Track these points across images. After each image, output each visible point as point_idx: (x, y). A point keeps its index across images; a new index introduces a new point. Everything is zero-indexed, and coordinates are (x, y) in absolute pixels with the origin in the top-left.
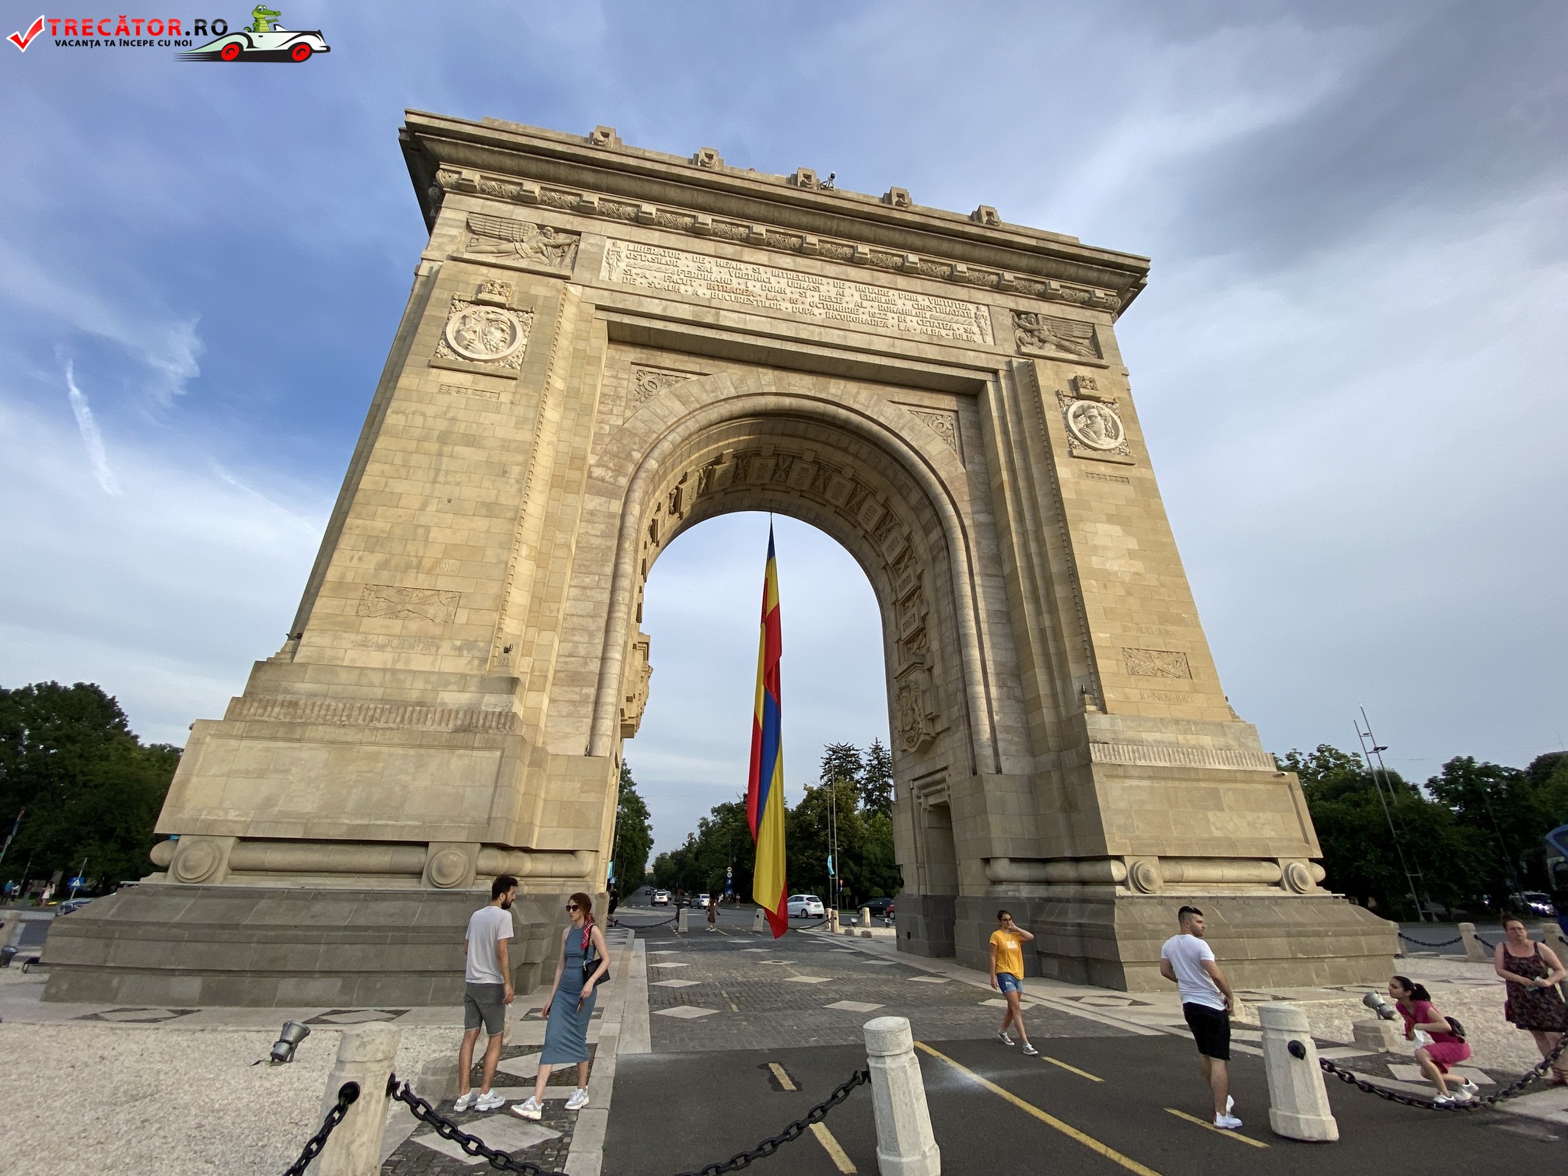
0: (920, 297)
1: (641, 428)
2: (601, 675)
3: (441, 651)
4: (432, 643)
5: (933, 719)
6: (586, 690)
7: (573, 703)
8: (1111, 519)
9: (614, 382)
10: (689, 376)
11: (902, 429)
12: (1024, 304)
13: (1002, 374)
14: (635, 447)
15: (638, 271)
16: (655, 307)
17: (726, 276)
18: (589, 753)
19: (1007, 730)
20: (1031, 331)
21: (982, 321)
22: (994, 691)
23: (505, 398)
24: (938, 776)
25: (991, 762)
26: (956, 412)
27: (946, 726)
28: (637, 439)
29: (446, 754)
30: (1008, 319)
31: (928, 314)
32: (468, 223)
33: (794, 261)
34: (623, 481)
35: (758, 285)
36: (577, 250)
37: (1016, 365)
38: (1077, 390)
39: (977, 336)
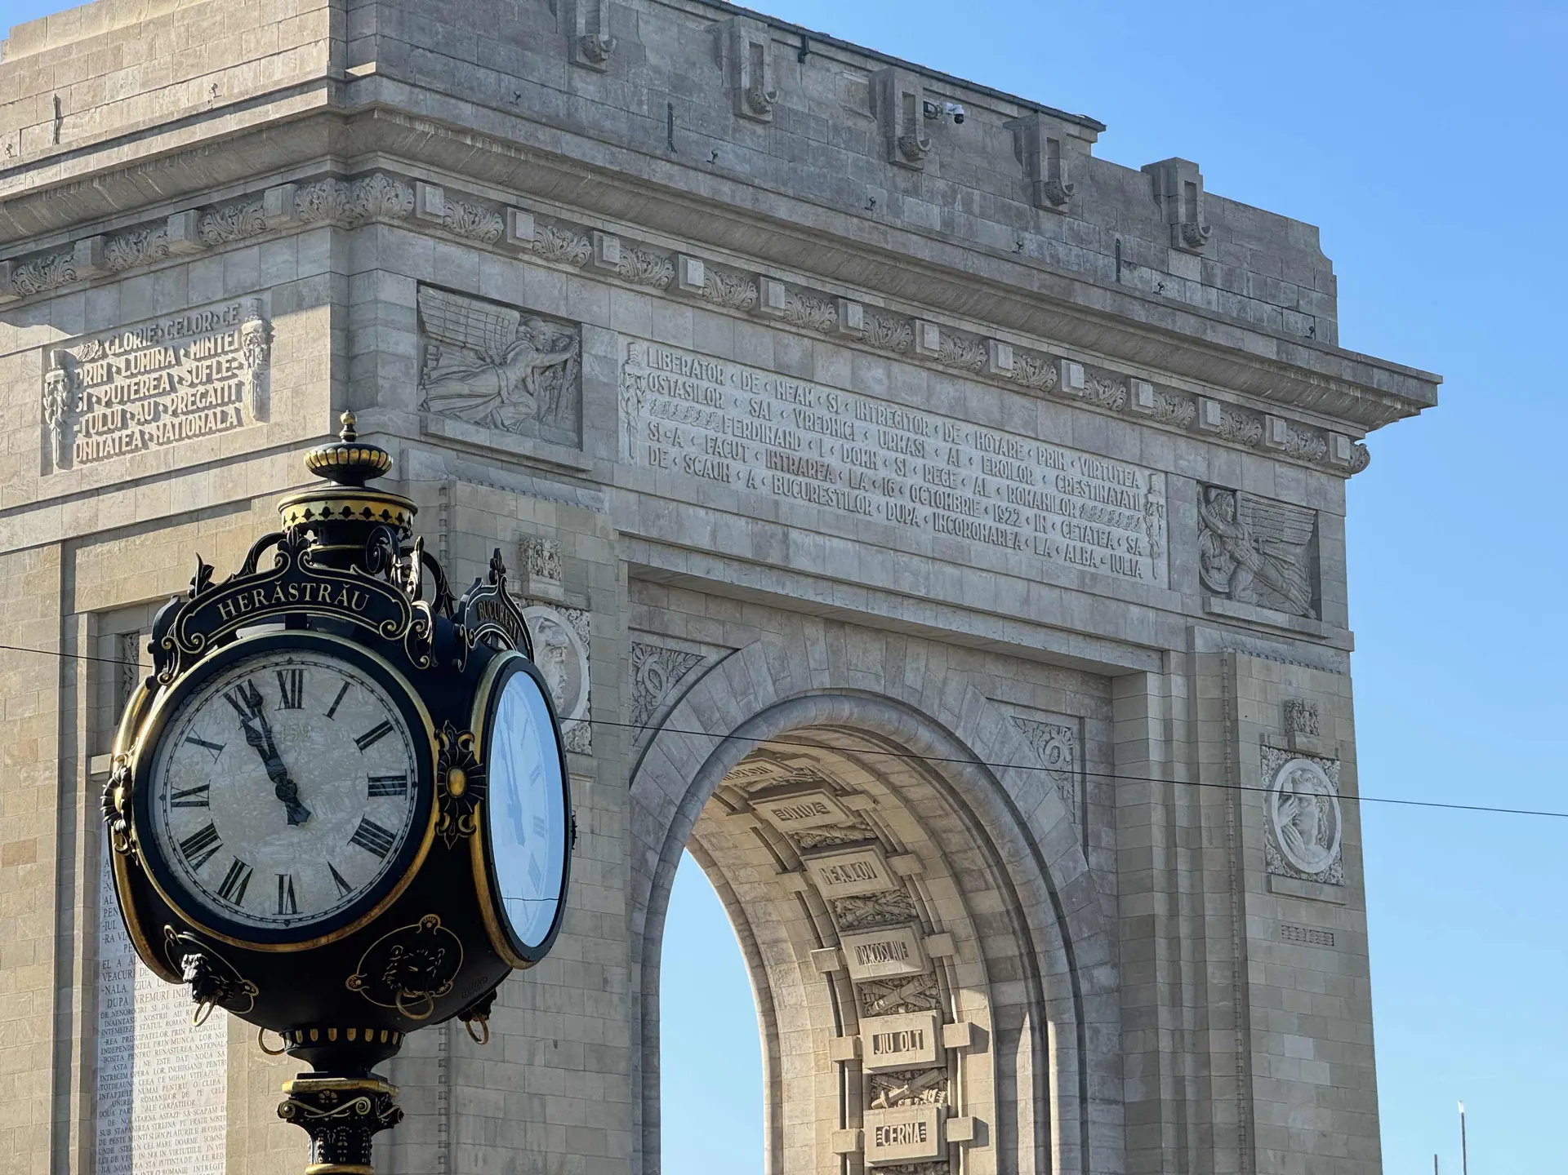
0: (1068, 456)
8: (1304, 1025)
10: (704, 651)
11: (1005, 770)
13: (1174, 659)
15: (667, 426)
16: (703, 532)
17: (789, 424)
21: (1155, 516)
26: (1081, 718)
31: (1078, 504)
32: (419, 312)
33: (890, 376)
35: (837, 445)
36: (578, 377)
37: (1200, 645)
38: (1289, 733)
39: (1145, 562)
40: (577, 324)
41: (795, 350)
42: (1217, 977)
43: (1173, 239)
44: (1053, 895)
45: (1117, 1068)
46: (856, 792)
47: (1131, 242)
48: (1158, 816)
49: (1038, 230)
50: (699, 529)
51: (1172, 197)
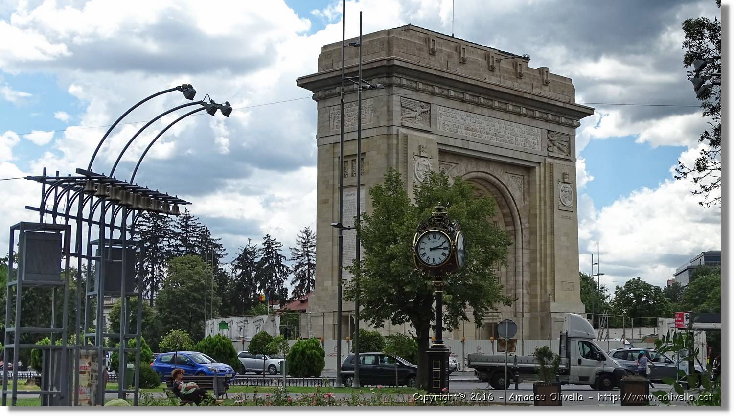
0: (522, 126)
8: (565, 235)
10: (452, 164)
11: (509, 186)
13: (542, 165)
17: (470, 122)
21: (538, 137)
22: (524, 291)
26: (524, 177)
30: (546, 136)
31: (524, 135)
32: (401, 102)
35: (478, 125)
36: (430, 113)
37: (546, 162)
38: (564, 178)
39: (536, 146)
40: (430, 103)
41: (470, 107)
42: (548, 225)
43: (543, 82)
44: (517, 210)
45: (529, 243)
46: (480, 190)
47: (535, 84)
48: (538, 195)
49: (517, 82)
50: (452, 142)
51: (543, 74)
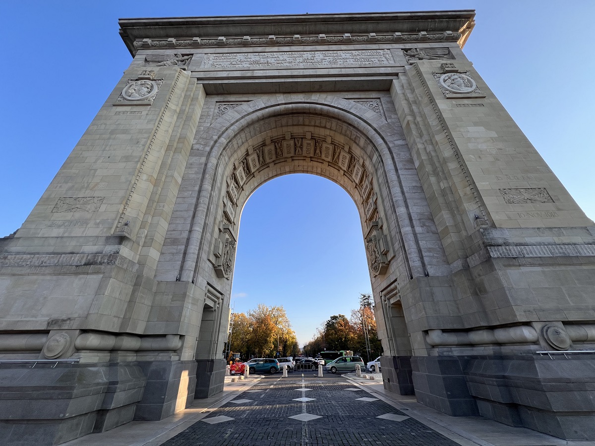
0: (353, 52)
1: (218, 126)
2: (188, 239)
3: (89, 226)
4: (84, 222)
5: (385, 254)
6: (179, 247)
7: (173, 254)
8: (476, 124)
9: (207, 110)
10: (243, 103)
11: (350, 109)
12: (408, 46)
13: (400, 75)
14: (215, 134)
15: (218, 63)
16: (224, 74)
17: (257, 58)
18: (178, 280)
19: (429, 250)
20: (414, 56)
21: (387, 56)
22: (418, 229)
23: (144, 113)
24: (392, 286)
25: (420, 270)
26: (379, 98)
27: (392, 255)
28: (216, 131)
29: (73, 278)
30: (401, 53)
31: (358, 57)
32: (145, 59)
33: (290, 48)
34: (208, 149)
35: (273, 59)
37: (407, 68)
38: (443, 70)
39: (384, 62)
41: (259, 49)
42: (433, 123)
44: (374, 128)
